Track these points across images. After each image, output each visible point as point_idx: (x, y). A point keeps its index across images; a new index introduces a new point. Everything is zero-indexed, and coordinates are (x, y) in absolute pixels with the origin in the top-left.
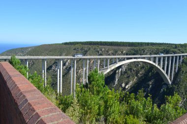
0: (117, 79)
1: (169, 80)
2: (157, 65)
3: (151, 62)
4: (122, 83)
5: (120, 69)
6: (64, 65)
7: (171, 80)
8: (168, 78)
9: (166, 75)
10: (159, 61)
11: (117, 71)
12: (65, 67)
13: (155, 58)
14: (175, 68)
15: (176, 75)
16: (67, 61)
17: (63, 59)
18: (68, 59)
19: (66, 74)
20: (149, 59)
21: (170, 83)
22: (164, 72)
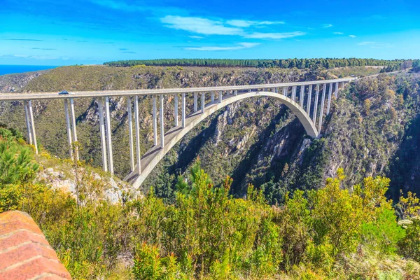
0: (220, 133)
1: (315, 130)
2: (293, 103)
3: (284, 97)
4: (230, 139)
5: (226, 113)
6: (113, 108)
7: (317, 128)
8: (313, 125)
9: (309, 120)
10: (298, 94)
11: (220, 117)
12: (114, 113)
13: (290, 88)
14: (326, 107)
15: (328, 119)
16: (118, 100)
17: (110, 97)
18: (120, 96)
19: (118, 127)
20: (280, 90)
21: (317, 134)
22: (307, 115)
